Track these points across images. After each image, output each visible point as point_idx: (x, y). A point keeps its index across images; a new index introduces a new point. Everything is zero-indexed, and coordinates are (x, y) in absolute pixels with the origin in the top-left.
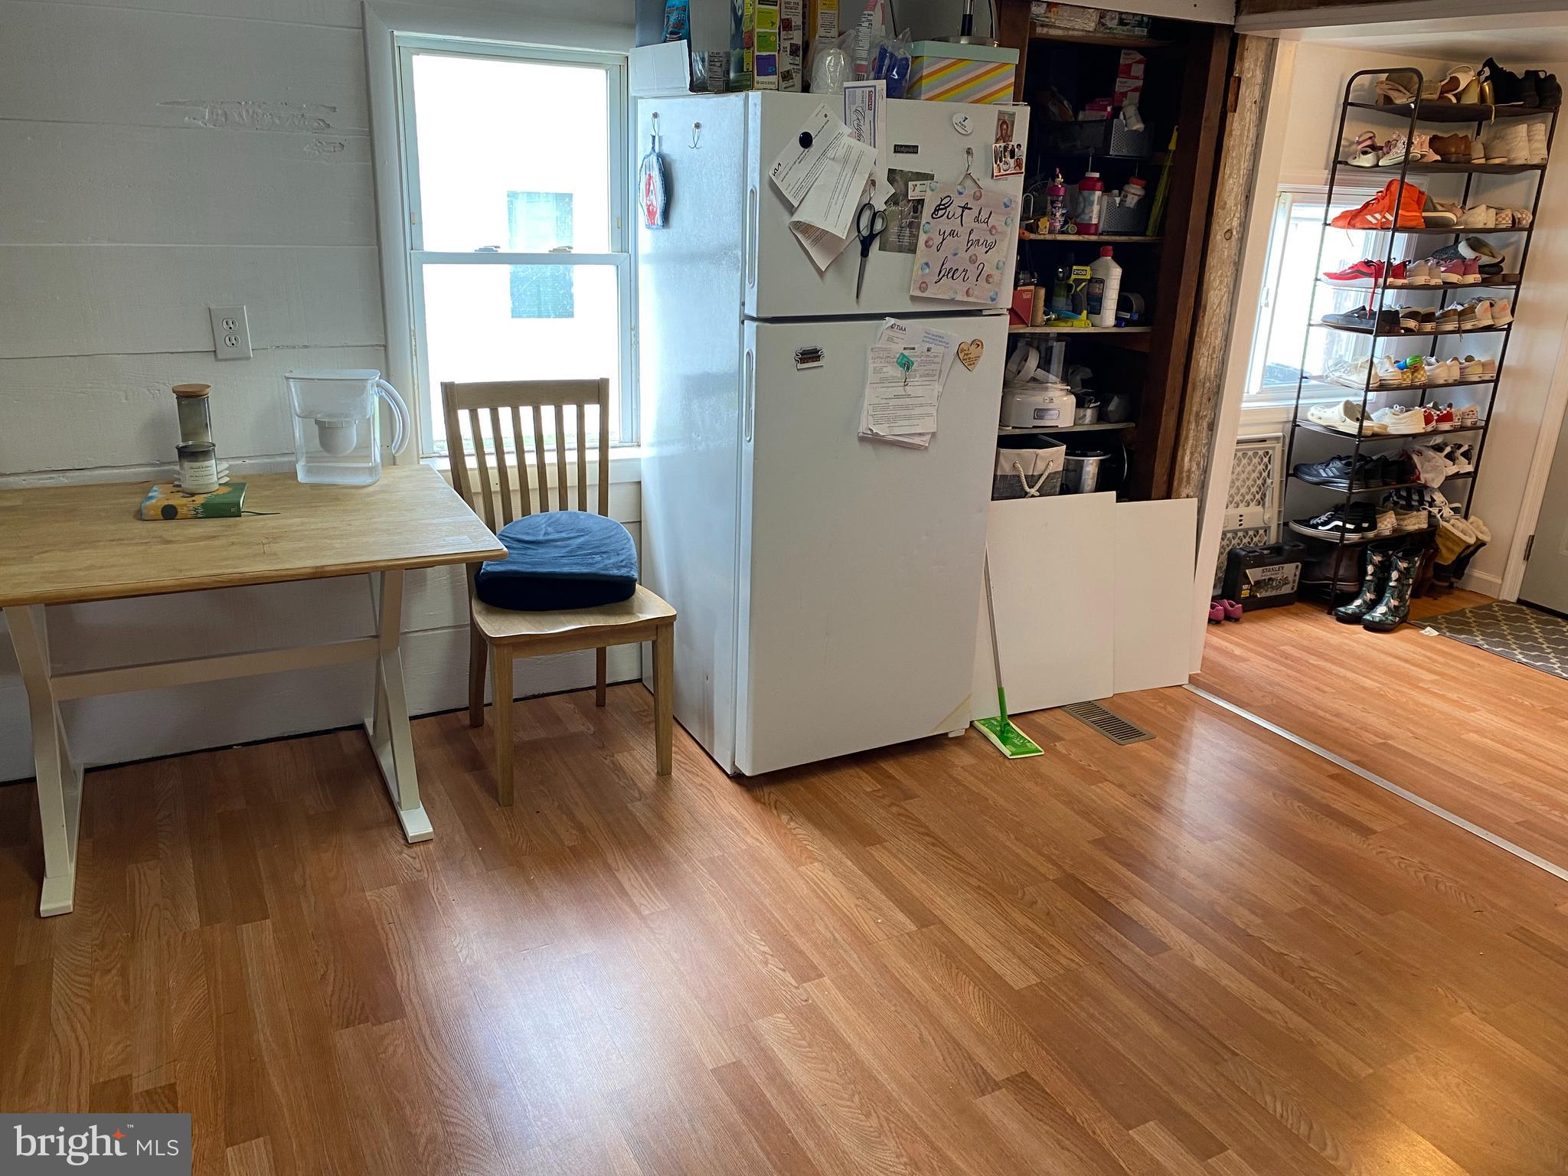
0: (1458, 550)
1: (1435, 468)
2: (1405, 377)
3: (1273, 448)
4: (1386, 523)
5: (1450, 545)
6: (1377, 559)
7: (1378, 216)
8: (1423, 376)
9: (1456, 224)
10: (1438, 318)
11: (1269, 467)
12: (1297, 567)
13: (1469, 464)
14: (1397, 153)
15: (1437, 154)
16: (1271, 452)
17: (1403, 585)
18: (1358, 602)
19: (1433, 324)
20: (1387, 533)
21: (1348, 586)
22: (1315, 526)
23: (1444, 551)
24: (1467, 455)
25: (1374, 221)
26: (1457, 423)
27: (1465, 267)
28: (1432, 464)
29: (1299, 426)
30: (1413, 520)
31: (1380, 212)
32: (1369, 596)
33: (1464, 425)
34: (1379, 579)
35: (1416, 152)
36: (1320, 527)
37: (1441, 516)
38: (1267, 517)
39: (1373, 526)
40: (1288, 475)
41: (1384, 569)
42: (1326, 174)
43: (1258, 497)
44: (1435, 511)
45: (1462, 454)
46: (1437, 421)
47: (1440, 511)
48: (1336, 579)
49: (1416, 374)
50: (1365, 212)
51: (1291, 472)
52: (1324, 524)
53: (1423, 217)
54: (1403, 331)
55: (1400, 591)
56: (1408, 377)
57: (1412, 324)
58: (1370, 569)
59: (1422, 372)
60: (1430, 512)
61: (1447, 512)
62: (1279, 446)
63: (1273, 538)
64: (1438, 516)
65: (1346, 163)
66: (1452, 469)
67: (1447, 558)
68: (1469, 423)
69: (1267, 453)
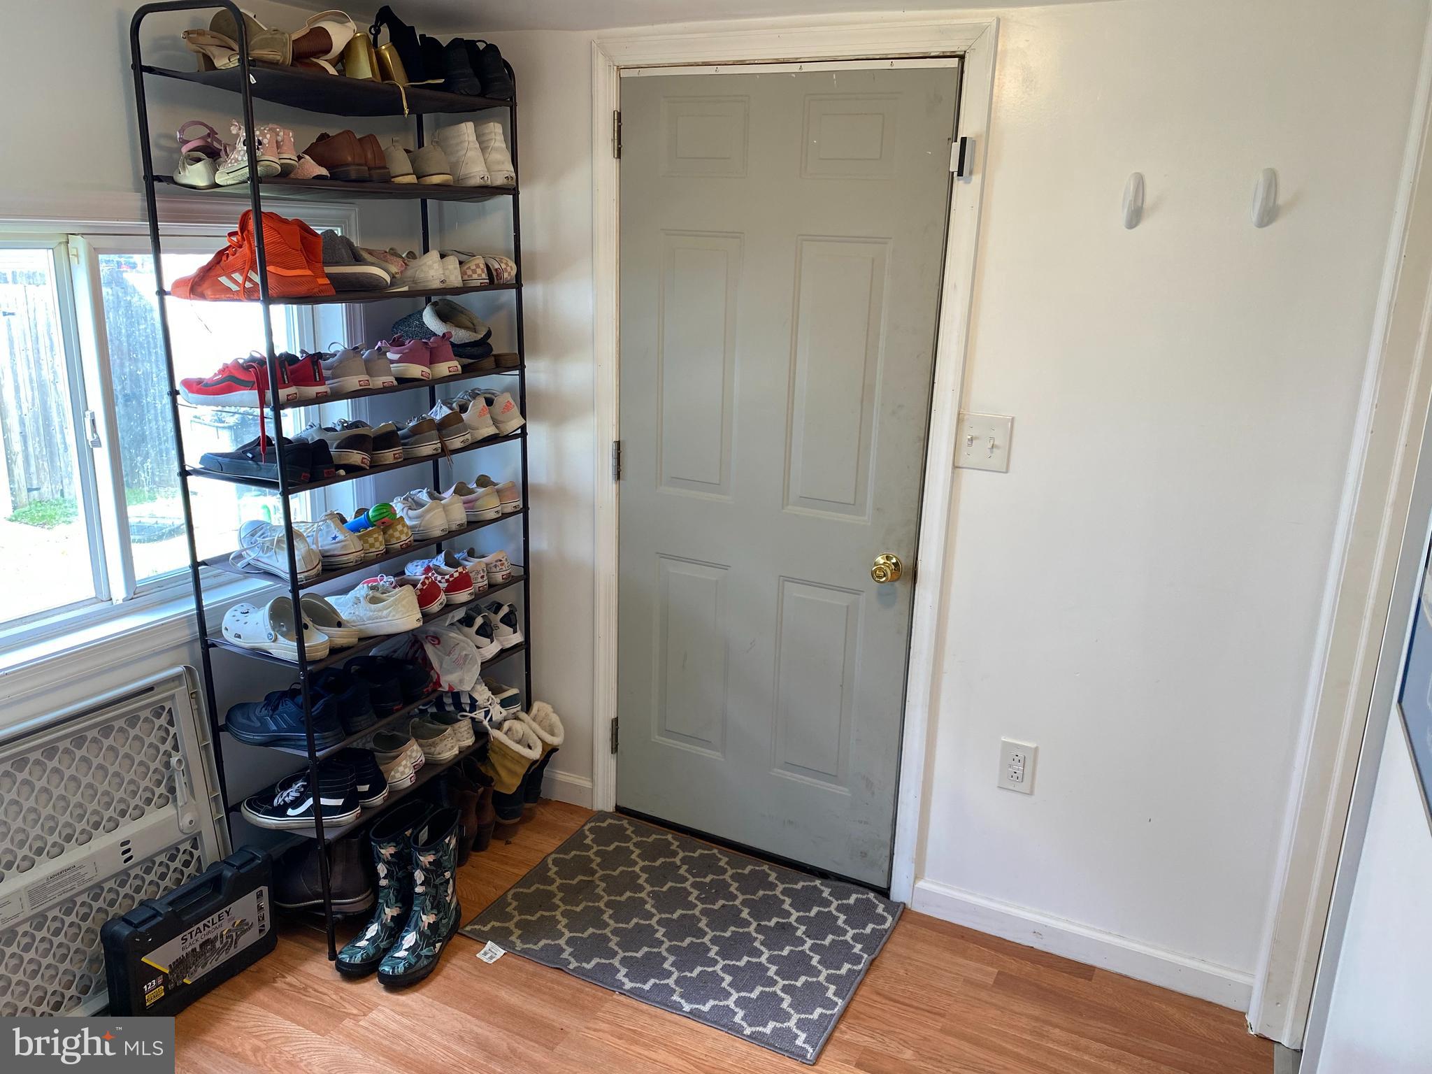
0: (522, 771)
1: (463, 662)
2: (371, 540)
3: (172, 697)
4: (401, 769)
5: (509, 764)
6: (387, 851)
7: (238, 277)
8: (401, 532)
9: (393, 284)
10: (405, 437)
11: (172, 731)
12: (260, 895)
13: (515, 632)
14: (237, 160)
15: (320, 165)
16: (167, 705)
17: (436, 887)
18: (373, 930)
19: (398, 450)
20: (408, 783)
21: (353, 904)
22: (281, 811)
23: (503, 773)
24: (509, 621)
25: (234, 287)
26: (480, 583)
27: (431, 351)
28: (454, 656)
29: (214, 645)
30: (449, 742)
31: (241, 270)
32: (390, 912)
33: (493, 582)
34: (398, 880)
35: (270, 159)
36: (290, 812)
37: (491, 720)
38: (185, 821)
39: (379, 783)
40: (216, 730)
41: (403, 864)
42: (137, 201)
43: (162, 789)
44: (479, 715)
45: (502, 620)
46: (447, 590)
47: (487, 713)
48: (328, 894)
49: (391, 532)
50: (218, 269)
51: (221, 721)
52: (296, 803)
53: (329, 276)
54: (342, 472)
55: (434, 898)
56: (376, 539)
57: (356, 457)
58: (382, 869)
59: (399, 527)
60: (473, 719)
61: (497, 712)
62: (181, 692)
63: (210, 849)
64: (486, 723)
65: (171, 180)
66: (491, 649)
67: (510, 782)
68: (499, 578)
69: (163, 708)
